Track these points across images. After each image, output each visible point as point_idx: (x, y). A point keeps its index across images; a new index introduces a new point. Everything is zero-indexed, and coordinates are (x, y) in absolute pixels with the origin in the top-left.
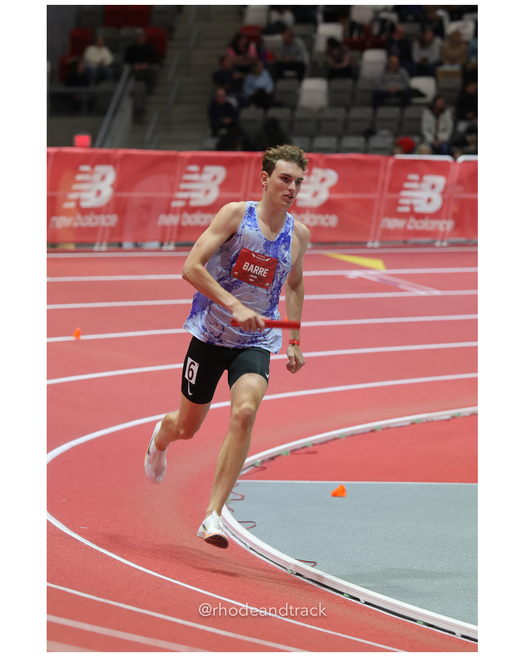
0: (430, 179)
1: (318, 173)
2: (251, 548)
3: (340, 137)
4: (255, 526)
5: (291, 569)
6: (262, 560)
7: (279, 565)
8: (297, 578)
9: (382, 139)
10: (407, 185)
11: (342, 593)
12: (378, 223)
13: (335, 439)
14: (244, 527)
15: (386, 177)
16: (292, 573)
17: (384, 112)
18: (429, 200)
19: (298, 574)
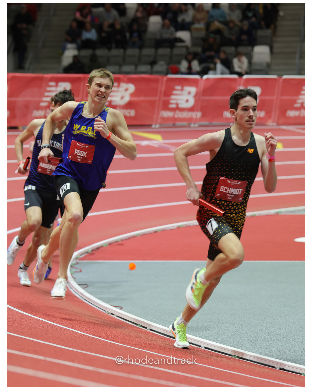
0: (187, 89)
1: (124, 85)
2: (85, 300)
3: (136, 66)
4: (88, 287)
5: (108, 311)
6: (91, 306)
7: (101, 309)
8: (111, 316)
9: (161, 66)
10: (175, 92)
11: (137, 324)
12: (158, 114)
13: (134, 237)
14: (81, 287)
15: (162, 88)
16: (108, 313)
17: (161, 51)
18: (187, 101)
19: (112, 314)
